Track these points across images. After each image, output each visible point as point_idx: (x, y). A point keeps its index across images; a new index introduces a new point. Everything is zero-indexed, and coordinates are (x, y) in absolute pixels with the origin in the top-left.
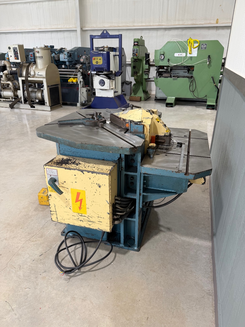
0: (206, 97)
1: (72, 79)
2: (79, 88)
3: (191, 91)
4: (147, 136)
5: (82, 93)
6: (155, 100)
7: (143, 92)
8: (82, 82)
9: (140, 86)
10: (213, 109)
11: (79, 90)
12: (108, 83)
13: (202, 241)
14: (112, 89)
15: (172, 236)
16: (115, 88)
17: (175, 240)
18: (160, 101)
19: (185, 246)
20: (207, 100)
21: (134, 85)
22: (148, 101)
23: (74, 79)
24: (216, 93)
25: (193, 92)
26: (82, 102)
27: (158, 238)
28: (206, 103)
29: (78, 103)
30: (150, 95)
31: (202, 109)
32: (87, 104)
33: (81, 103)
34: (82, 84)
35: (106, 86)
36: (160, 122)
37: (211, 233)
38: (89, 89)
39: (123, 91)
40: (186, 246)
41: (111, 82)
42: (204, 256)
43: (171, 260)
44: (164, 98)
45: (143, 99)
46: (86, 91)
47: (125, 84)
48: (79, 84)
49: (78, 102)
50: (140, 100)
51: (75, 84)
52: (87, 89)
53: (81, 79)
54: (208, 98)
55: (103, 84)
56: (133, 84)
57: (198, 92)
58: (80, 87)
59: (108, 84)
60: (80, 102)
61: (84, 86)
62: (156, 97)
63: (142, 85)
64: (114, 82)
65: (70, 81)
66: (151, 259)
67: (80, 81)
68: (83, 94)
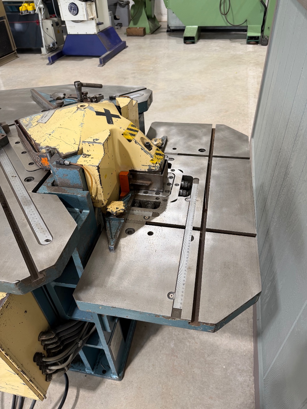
0: (247, 24)
1: (26, 5)
2: (40, 21)
3: (222, 14)
4: (97, 192)
5: (45, 30)
6: (168, 31)
7: (147, 19)
8: (42, 9)
9: (142, 9)
10: (257, 43)
11: (41, 24)
12: (83, 9)
13: (237, 341)
14: (93, 19)
15: (184, 334)
16: (97, 17)
17: (188, 344)
18: (175, 33)
19: (206, 356)
20: (247, 26)
21: (133, 6)
22: (156, 34)
23: (29, 5)
24: (263, 14)
25: (225, 14)
26: (49, 46)
27: (158, 340)
28: (246, 33)
29: (42, 49)
30: (160, 23)
31: (240, 44)
32: (57, 48)
33: (47, 48)
34: (42, 13)
35: (81, 16)
36: (133, 142)
37: (253, 319)
38: (56, 21)
39: (117, 17)
40: (208, 356)
41: (88, 6)
42: (240, 379)
43: (180, 396)
44: (181, 28)
45: (148, 31)
46: (52, 25)
47: (118, 6)
48: (38, 14)
49: (43, 47)
50: (144, 33)
51: (32, 14)
52: (53, 21)
53: (39, 4)
54: (249, 25)
55: (75, 11)
56: (131, 5)
57: (233, 15)
58: (40, 19)
59: (83, 11)
60: (46, 46)
61: (49, 15)
62: (168, 27)
63: (145, 7)
64: (94, 6)
65: (23, 10)
66: (143, 397)
67: (39, 8)
68: (47, 32)
